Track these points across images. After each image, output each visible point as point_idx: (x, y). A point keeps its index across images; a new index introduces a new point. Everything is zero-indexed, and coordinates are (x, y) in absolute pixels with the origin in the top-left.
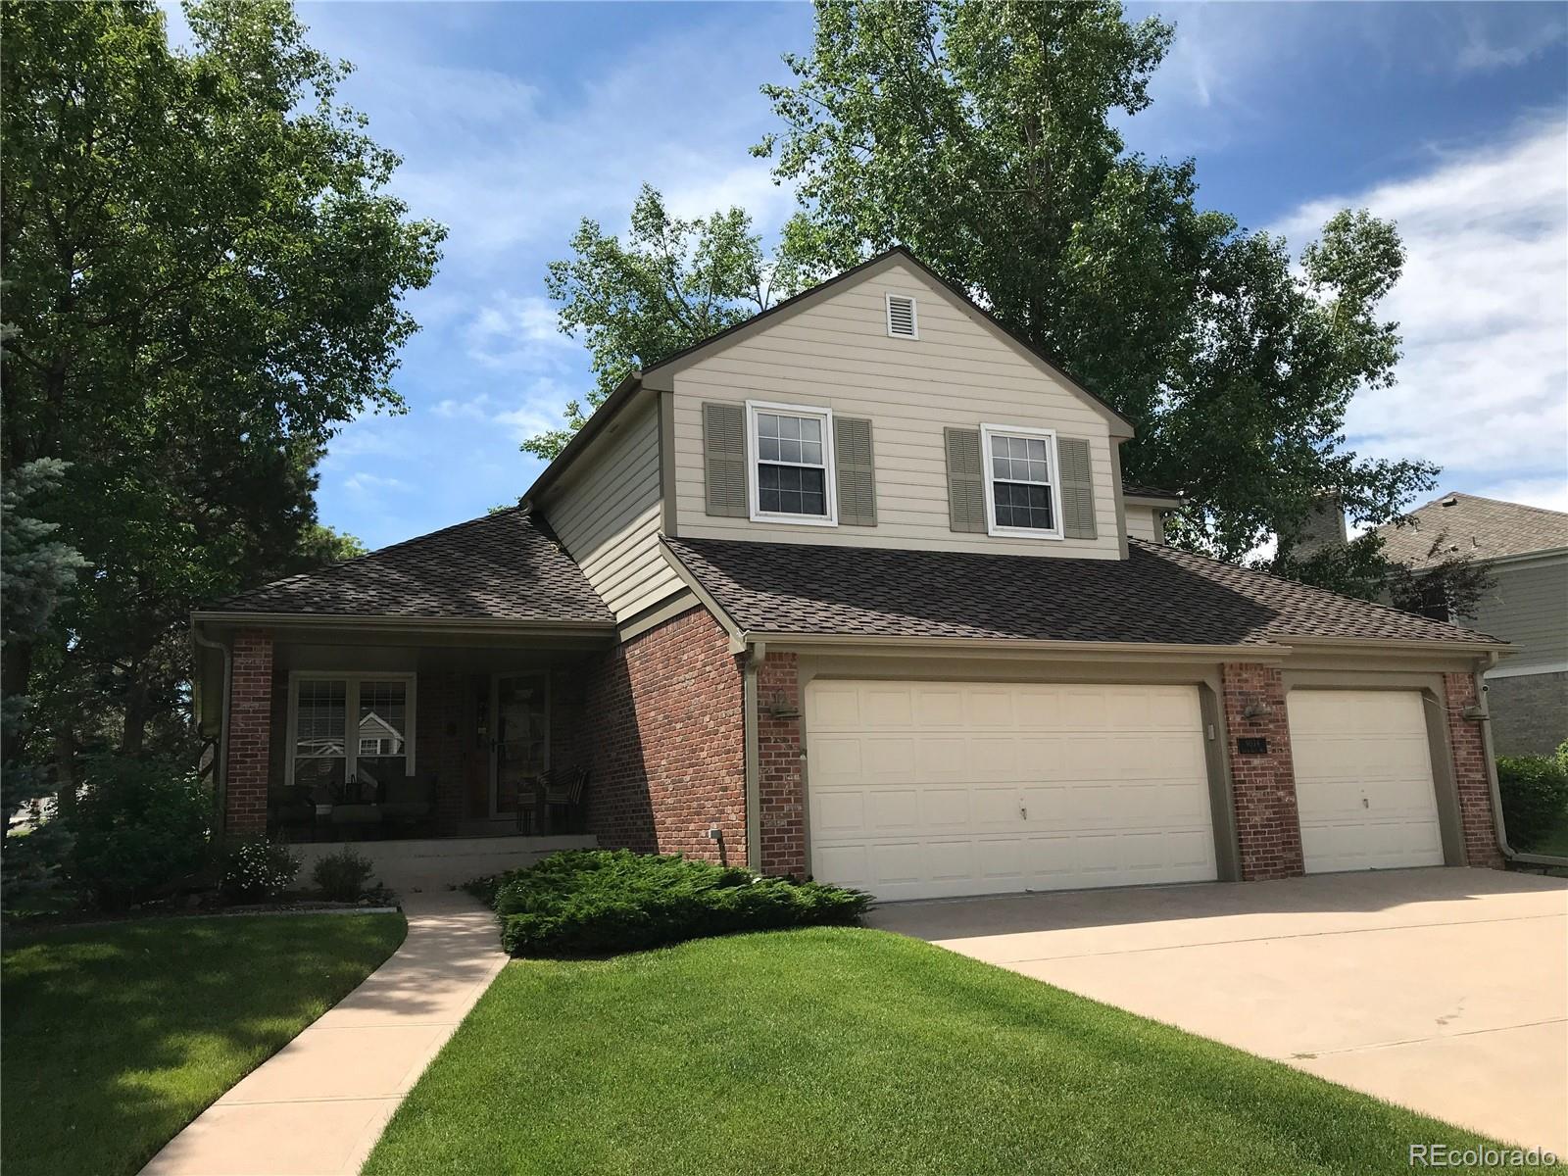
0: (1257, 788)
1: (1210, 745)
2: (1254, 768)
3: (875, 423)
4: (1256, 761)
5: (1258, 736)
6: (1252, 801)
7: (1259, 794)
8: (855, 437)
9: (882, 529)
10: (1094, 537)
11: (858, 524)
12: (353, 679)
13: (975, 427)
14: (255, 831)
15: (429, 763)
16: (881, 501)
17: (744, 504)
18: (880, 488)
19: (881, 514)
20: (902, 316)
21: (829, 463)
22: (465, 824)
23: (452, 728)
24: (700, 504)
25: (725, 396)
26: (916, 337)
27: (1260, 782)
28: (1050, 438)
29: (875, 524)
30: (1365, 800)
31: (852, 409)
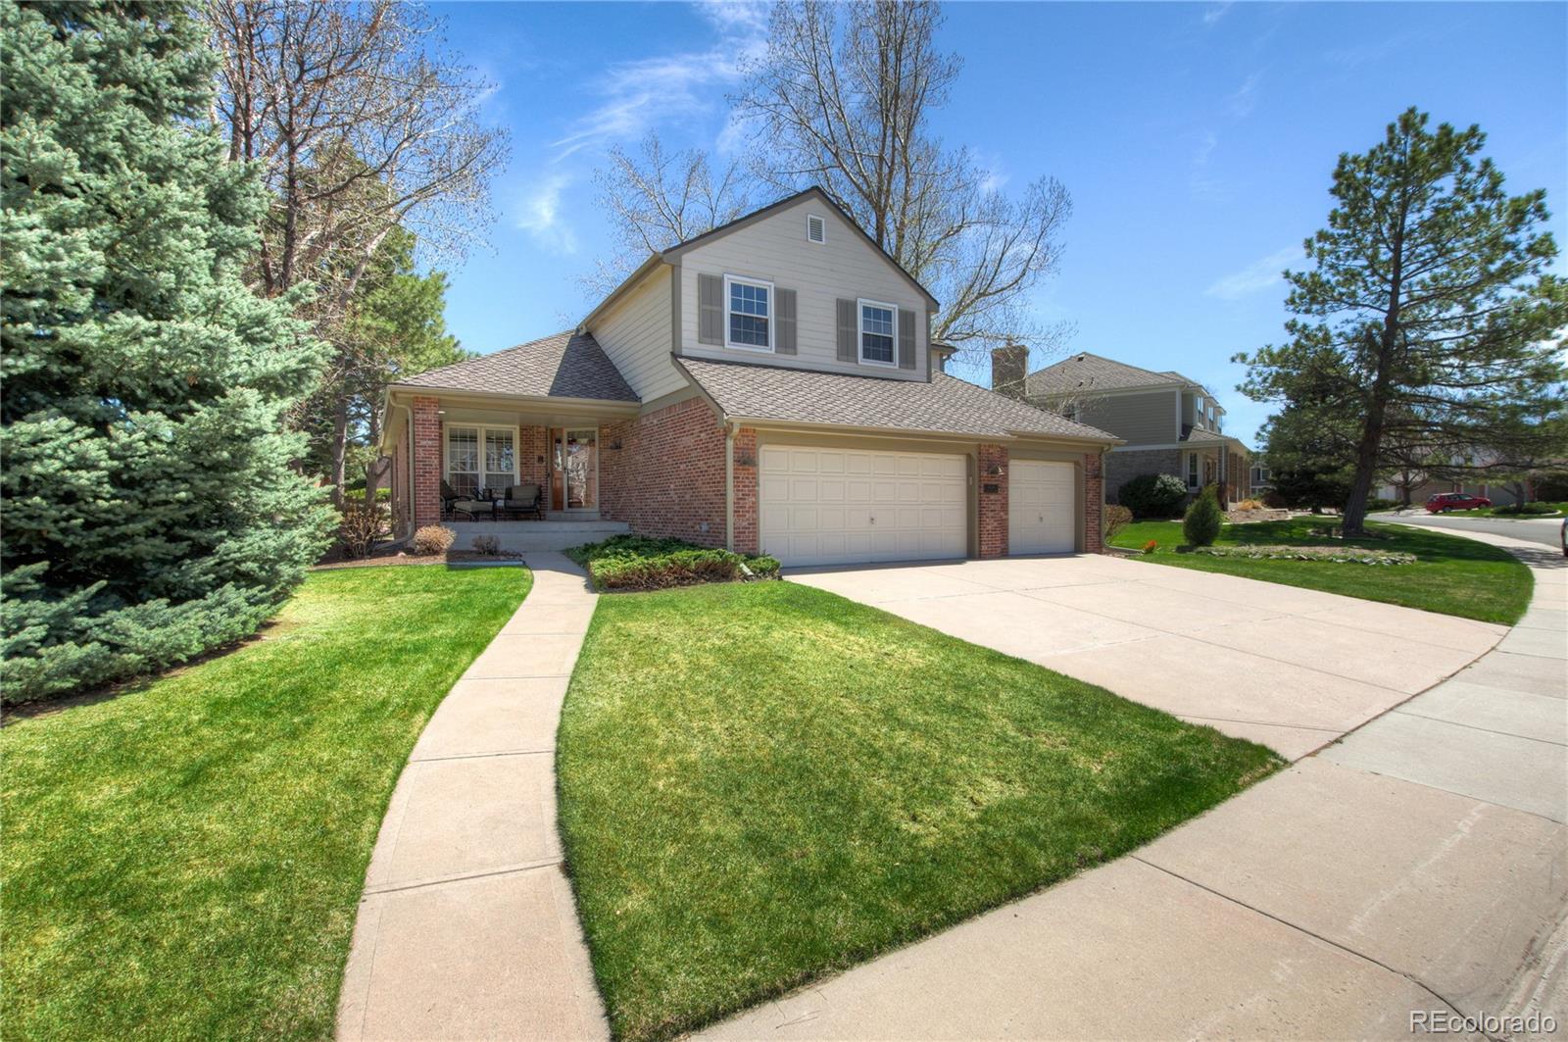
0: (991, 511)
1: (970, 488)
2: (989, 500)
3: (798, 294)
4: (991, 497)
5: (994, 483)
6: (987, 516)
7: (992, 514)
8: (787, 300)
9: (799, 357)
10: (915, 368)
11: (786, 353)
12: (482, 429)
13: (853, 299)
14: (433, 516)
15: (529, 478)
16: (799, 341)
17: (722, 338)
18: (799, 332)
19: (800, 348)
20: (816, 229)
21: (771, 315)
22: (550, 514)
23: (541, 459)
24: (695, 336)
25: (713, 270)
26: (823, 243)
27: (993, 507)
28: (894, 308)
29: (796, 354)
30: (1041, 519)
31: (787, 284)
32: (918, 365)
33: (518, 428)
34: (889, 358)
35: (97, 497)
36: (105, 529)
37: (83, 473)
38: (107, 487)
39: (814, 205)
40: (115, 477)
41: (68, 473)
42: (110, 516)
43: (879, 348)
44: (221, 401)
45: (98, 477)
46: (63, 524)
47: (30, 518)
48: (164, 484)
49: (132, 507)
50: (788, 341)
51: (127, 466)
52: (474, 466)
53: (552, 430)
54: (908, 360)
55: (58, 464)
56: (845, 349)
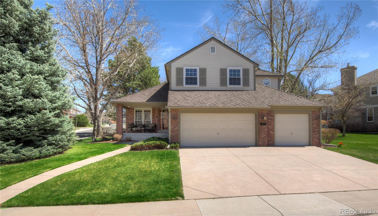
0: (263, 131)
1: (256, 124)
2: (263, 128)
3: (207, 69)
4: (264, 127)
5: (264, 122)
6: (262, 133)
7: (264, 132)
8: (203, 71)
9: (207, 87)
10: (249, 86)
11: (203, 86)
12: (143, 109)
13: (226, 68)
14: (120, 132)
15: (154, 122)
16: (207, 82)
17: (183, 84)
18: (207, 80)
19: (207, 84)
20: (213, 49)
21: (198, 76)
22: (159, 131)
23: (157, 117)
24: (175, 84)
25: (180, 66)
26: (215, 53)
27: (264, 130)
28: (241, 69)
29: (206, 86)
30: (292, 133)
31: (203, 66)
32: (250, 85)
33: (152, 109)
34: (239, 84)
35: (22, 130)
36: (24, 135)
37: (19, 126)
38: (24, 128)
39: (213, 43)
40: (25, 126)
41: (17, 126)
42: (25, 133)
43: (235, 81)
44: (42, 112)
45: (22, 126)
46: (17, 134)
47: (13, 133)
48: (33, 128)
49: (29, 131)
50: (203, 82)
51: (28, 124)
52: (141, 119)
53: (160, 109)
54: (246, 83)
55: (15, 124)
56: (223, 82)
